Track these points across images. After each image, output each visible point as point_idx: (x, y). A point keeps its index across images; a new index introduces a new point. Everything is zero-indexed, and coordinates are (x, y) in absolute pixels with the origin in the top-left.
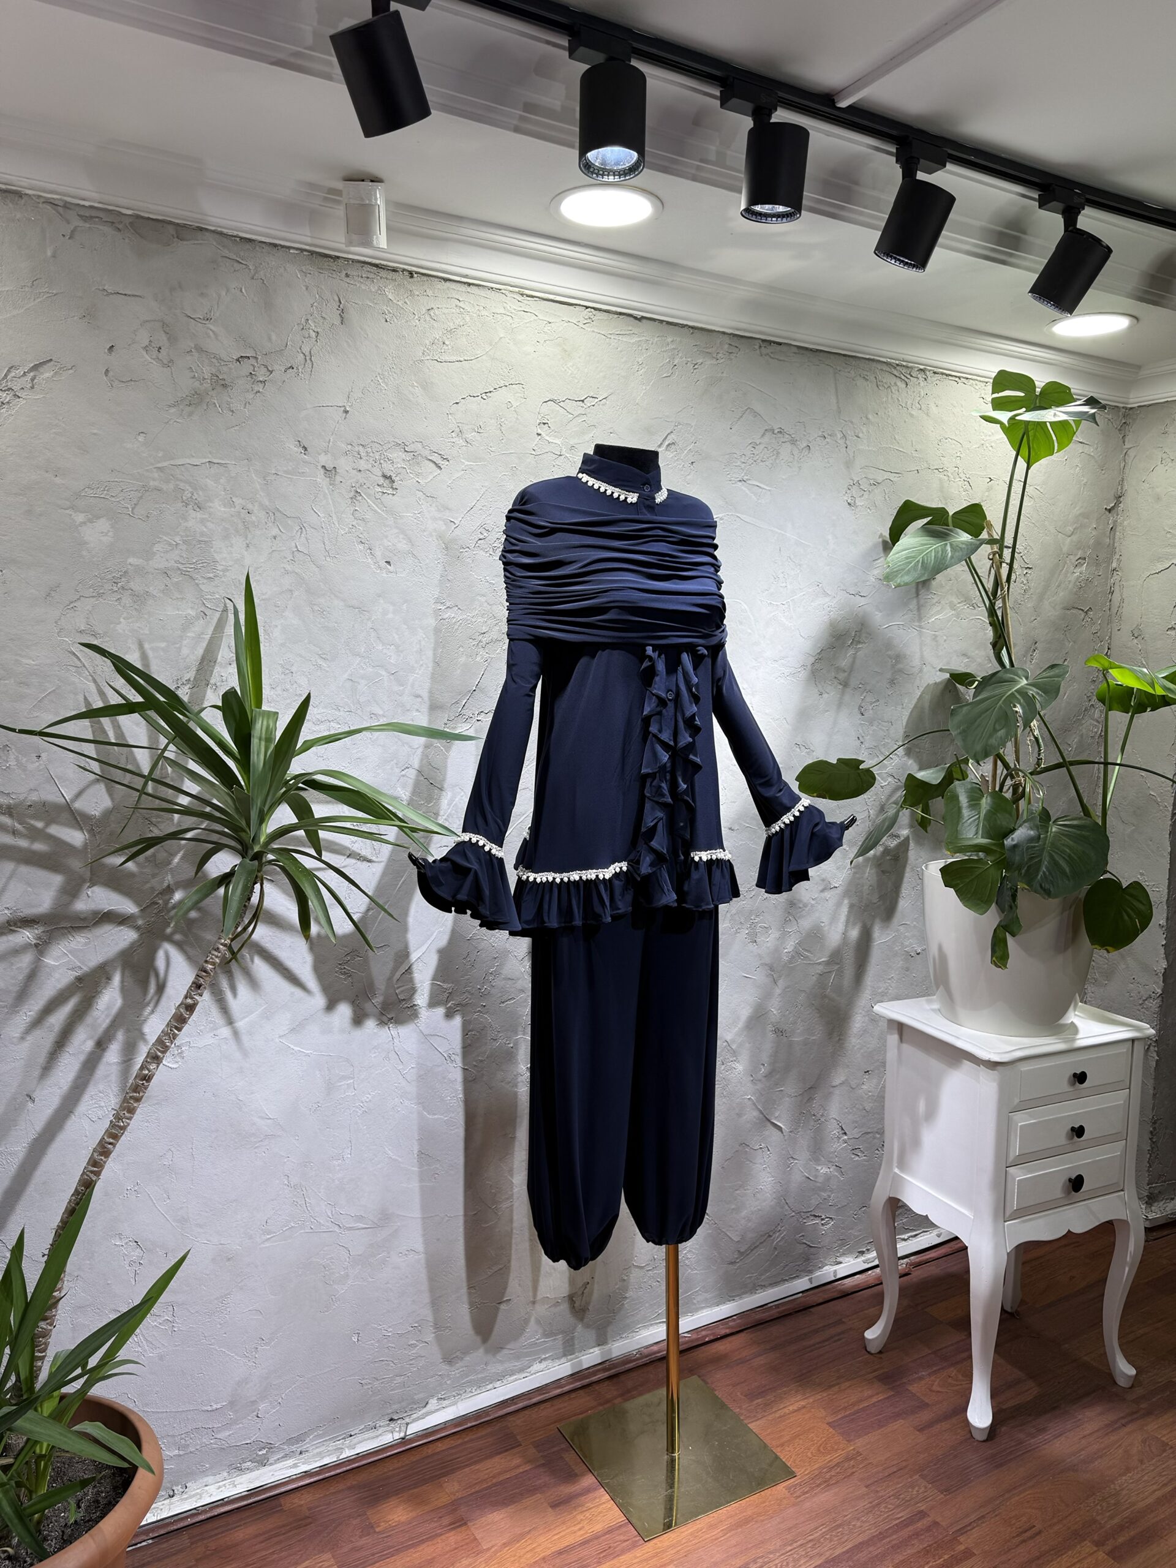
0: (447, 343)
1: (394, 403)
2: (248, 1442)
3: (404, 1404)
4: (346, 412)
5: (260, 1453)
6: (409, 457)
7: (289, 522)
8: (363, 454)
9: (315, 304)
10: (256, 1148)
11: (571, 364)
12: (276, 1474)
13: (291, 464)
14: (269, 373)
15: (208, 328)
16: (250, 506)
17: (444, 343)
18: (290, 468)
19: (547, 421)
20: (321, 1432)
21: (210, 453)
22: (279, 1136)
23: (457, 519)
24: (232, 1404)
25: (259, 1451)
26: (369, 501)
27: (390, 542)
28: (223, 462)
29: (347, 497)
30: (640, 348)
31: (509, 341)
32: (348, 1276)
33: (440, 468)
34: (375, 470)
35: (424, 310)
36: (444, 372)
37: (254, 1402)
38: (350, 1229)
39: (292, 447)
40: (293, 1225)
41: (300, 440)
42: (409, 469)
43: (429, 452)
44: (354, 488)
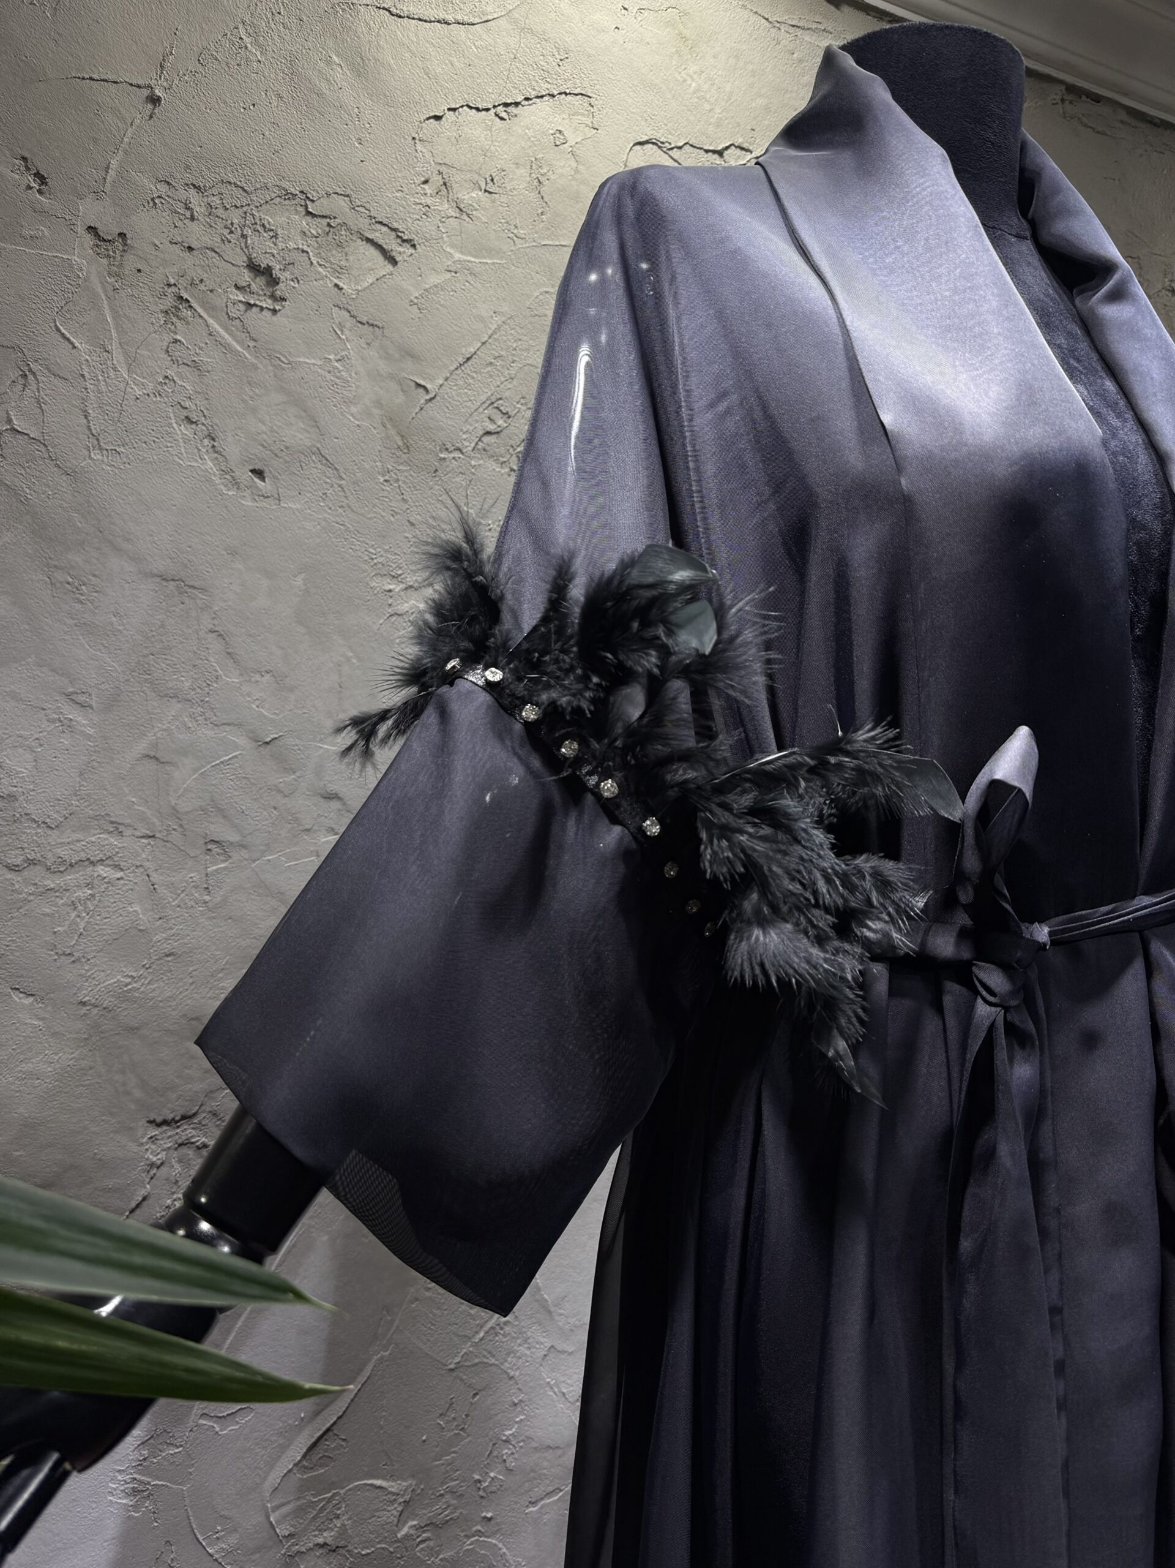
1: (279, 96)
4: (155, 100)
6: (315, 227)
8: (199, 210)
23: (432, 379)
26: (211, 321)
27: (263, 423)
29: (153, 308)
33: (393, 261)
34: (228, 251)
36: (406, 41)
41: (26, 155)
42: (316, 255)
43: (367, 220)
44: (173, 289)
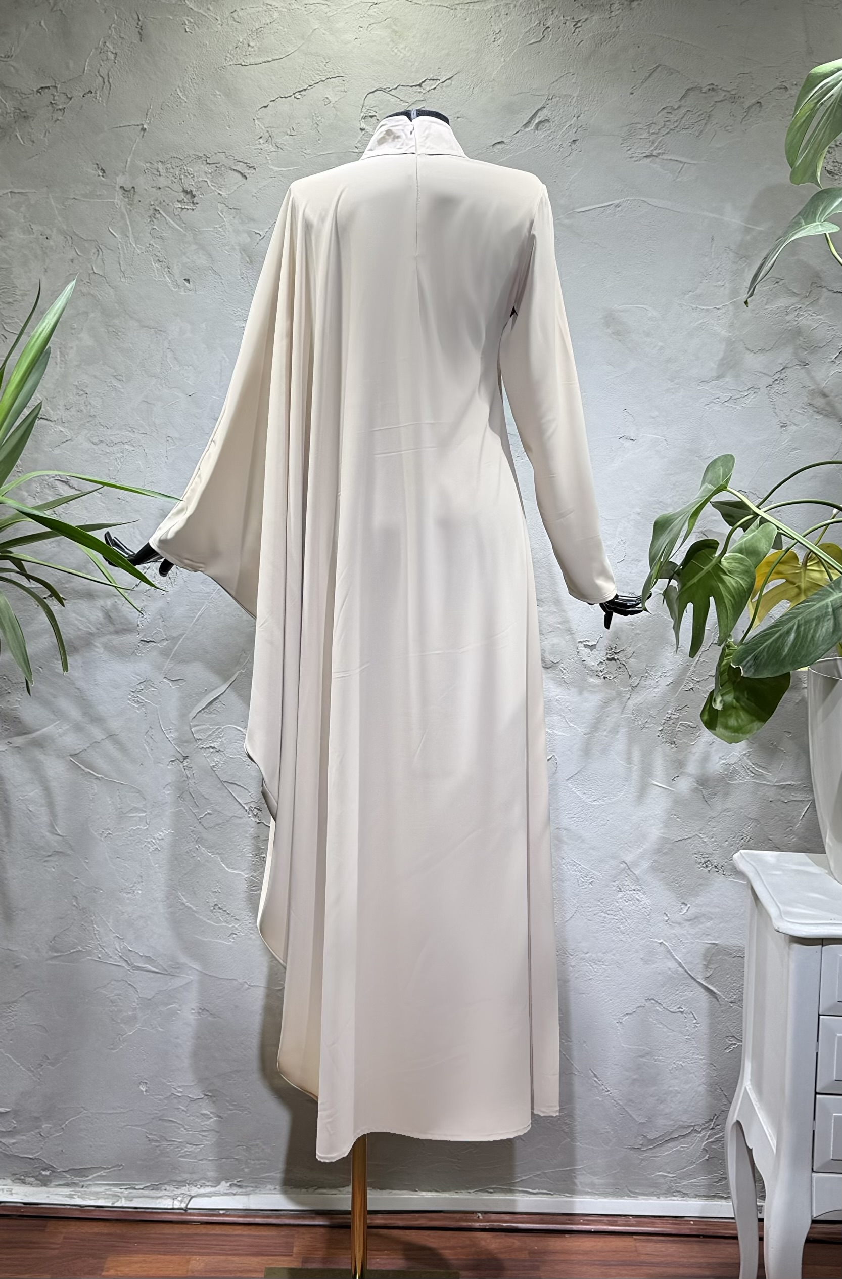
0: (251, 44)
1: (194, 115)
2: (31, 1156)
3: (195, 1177)
4: (144, 130)
5: (44, 1173)
6: (211, 169)
7: (86, 245)
8: (163, 171)
9: (113, 26)
10: (45, 861)
11: (402, 46)
12: (51, 1196)
13: (88, 187)
14: (68, 100)
15: (9, 65)
16: (48, 232)
17: (249, 45)
18: (88, 192)
19: (373, 114)
20: (104, 1174)
21: (12, 183)
22: (68, 855)
23: (262, 229)
24: (16, 1113)
25: (44, 1170)
26: (167, 218)
27: (189, 259)
28: (24, 191)
29: (145, 216)
30: (497, 14)
31: (324, 32)
32: (136, 1018)
33: (245, 177)
34: (175, 186)
35: (228, 13)
36: (249, 75)
37: (37, 1118)
38: (138, 968)
39: (90, 171)
40: (81, 949)
41: (98, 163)
42: (212, 181)
43: (234, 161)
44: (153, 207)
